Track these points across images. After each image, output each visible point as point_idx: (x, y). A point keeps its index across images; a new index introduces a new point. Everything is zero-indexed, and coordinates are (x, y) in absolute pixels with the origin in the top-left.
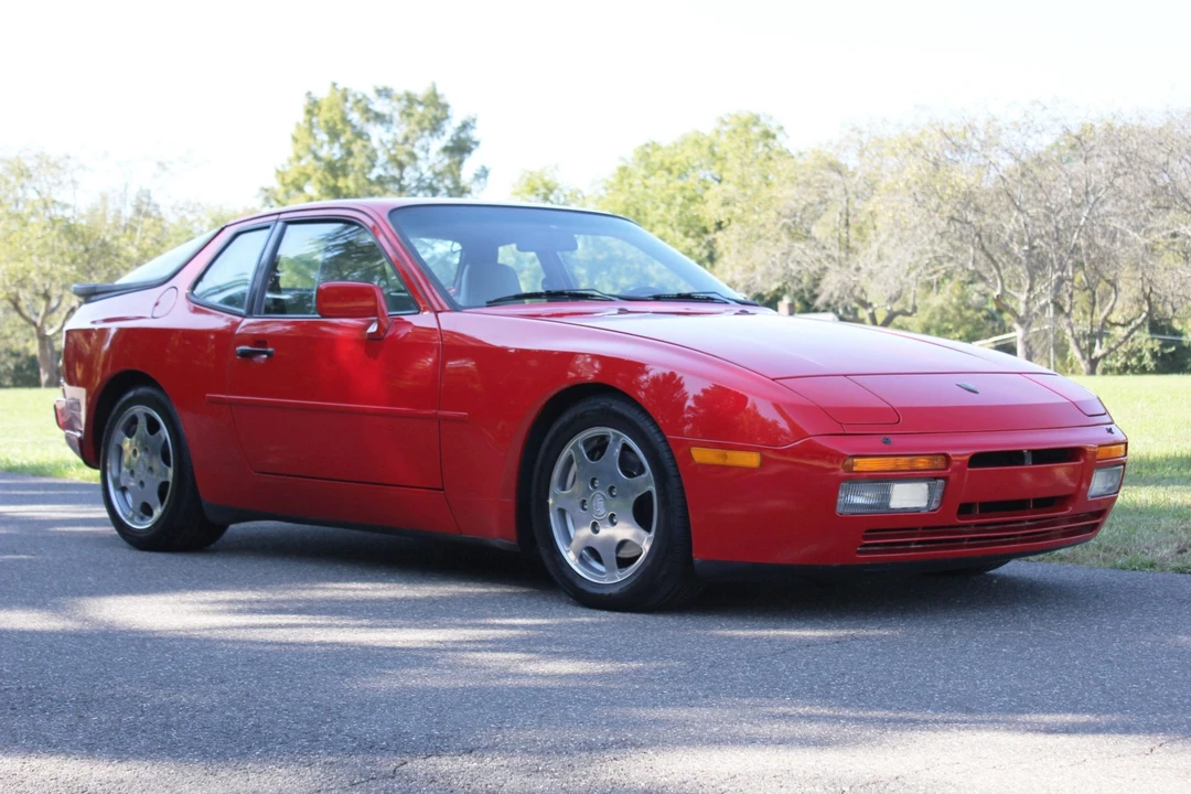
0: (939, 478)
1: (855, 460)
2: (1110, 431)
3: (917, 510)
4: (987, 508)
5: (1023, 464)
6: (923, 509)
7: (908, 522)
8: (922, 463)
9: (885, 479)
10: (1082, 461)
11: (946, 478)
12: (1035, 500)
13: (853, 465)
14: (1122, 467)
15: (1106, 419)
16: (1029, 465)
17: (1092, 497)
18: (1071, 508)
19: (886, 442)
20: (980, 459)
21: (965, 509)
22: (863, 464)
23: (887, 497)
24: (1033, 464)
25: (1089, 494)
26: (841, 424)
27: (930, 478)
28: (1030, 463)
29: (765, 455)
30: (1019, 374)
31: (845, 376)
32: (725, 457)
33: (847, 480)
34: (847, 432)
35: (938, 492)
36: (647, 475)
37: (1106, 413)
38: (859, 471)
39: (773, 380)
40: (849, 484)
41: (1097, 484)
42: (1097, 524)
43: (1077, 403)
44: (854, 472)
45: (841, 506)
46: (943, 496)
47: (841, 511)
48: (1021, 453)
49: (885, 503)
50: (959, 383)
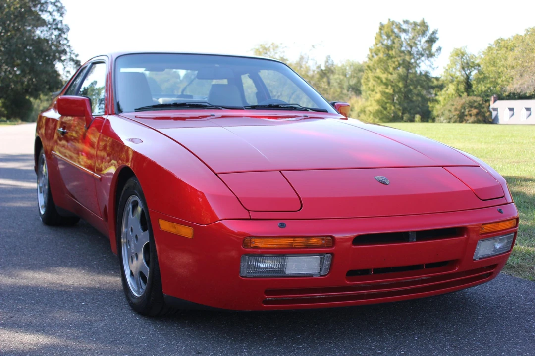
0: (327, 253)
1: (253, 240)
2: (500, 211)
3: (311, 276)
4: (381, 272)
5: (408, 242)
6: (315, 274)
7: (302, 284)
8: (314, 241)
9: (282, 253)
10: (466, 236)
11: (332, 254)
12: (426, 264)
13: (251, 243)
14: (513, 234)
15: (503, 201)
16: (413, 242)
17: (480, 259)
18: (457, 269)
19: (282, 226)
20: (358, 240)
21: (351, 274)
22: (259, 243)
23: (283, 266)
24: (417, 241)
25: (474, 258)
26: (249, 211)
27: (320, 254)
28: (415, 240)
29: (196, 230)
30: (443, 167)
31: (280, 171)
32: (175, 228)
33: (246, 254)
34: (252, 217)
35: (327, 263)
36: (147, 232)
37: (504, 196)
38: (256, 247)
39: (216, 174)
40: (249, 256)
41: (484, 249)
42: (492, 273)
43: (475, 190)
44: (253, 248)
45: (244, 271)
46: (331, 265)
47: (244, 275)
48: (407, 233)
49: (281, 271)
50: (376, 177)
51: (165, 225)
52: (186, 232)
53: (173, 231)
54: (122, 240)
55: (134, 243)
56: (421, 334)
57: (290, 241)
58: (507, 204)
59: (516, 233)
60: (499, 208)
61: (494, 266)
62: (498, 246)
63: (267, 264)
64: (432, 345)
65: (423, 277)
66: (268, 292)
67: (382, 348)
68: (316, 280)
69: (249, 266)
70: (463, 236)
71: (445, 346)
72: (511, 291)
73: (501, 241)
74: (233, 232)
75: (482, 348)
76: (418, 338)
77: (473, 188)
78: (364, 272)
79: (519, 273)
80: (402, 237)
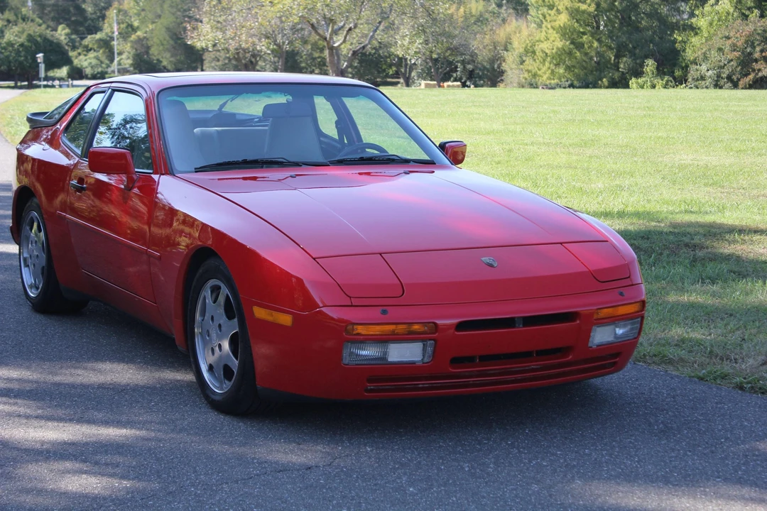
0: (430, 340)
1: (355, 327)
2: (621, 294)
3: (413, 363)
4: (487, 359)
5: (514, 327)
6: (418, 362)
7: (405, 371)
8: (416, 327)
9: (384, 340)
10: (578, 322)
11: (435, 340)
12: (537, 352)
13: (353, 330)
14: (639, 319)
15: (626, 282)
16: (520, 328)
17: (598, 346)
18: (571, 357)
19: (384, 312)
20: (461, 326)
21: (456, 361)
22: (361, 330)
23: (385, 353)
24: (524, 326)
25: (590, 345)
26: (350, 297)
27: (422, 340)
28: (521, 326)
29: (296, 317)
30: (561, 243)
31: (380, 254)
32: (272, 316)
33: (348, 341)
34: (353, 304)
35: (430, 350)
36: (236, 320)
37: (629, 277)
38: (358, 334)
39: (314, 259)
40: (351, 343)
41: (601, 336)
42: (615, 363)
43: (595, 271)
44: (355, 335)
45: (346, 359)
46: (434, 352)
47: (346, 362)
48: (512, 319)
49: (384, 358)
50: (483, 259)
51: (260, 313)
52: (286, 319)
53: (269, 318)
54: (196, 330)
55: (217, 333)
56: (533, 427)
57: (392, 327)
58: (633, 285)
59: (643, 318)
60: (621, 290)
61: (617, 355)
62: (620, 331)
63: (368, 352)
64: (542, 436)
65: (533, 365)
66: (370, 381)
67: (489, 439)
68: (420, 366)
69: (351, 353)
70: (575, 321)
71: (555, 437)
72: (656, 388)
73: (625, 326)
74: (332, 319)
75: (594, 439)
76: (529, 431)
77: (592, 268)
78: (470, 360)
79: (678, 368)
80: (508, 323)
